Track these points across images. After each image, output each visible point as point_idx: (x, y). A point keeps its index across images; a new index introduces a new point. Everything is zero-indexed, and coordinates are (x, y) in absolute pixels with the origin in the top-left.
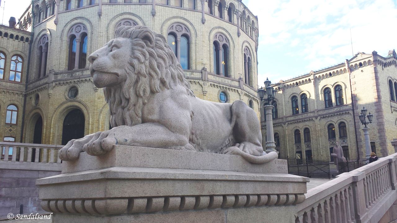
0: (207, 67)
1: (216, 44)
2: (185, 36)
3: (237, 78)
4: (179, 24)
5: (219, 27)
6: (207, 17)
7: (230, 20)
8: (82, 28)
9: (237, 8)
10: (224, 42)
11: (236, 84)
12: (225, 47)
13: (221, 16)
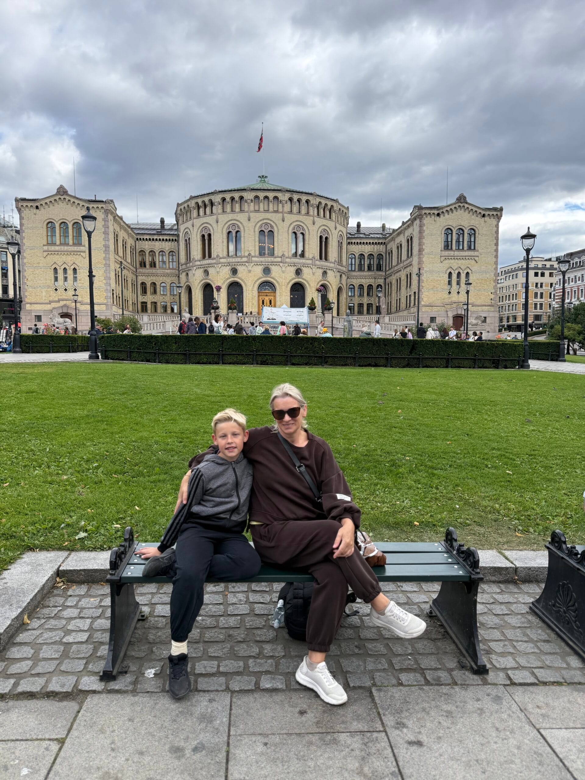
0: (316, 255)
1: (321, 237)
2: (302, 234)
3: (333, 261)
4: (299, 226)
5: (324, 225)
6: (316, 219)
7: (330, 218)
9: (335, 208)
10: (326, 235)
11: (332, 265)
12: (326, 238)
13: (324, 216)
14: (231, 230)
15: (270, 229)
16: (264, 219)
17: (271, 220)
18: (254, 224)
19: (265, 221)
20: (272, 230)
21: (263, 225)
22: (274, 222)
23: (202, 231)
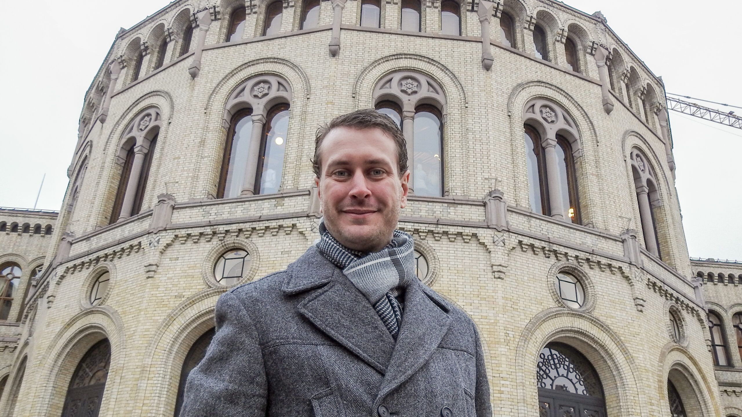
8: (275, 86)
14: (246, 97)
15: (424, 92)
16: (398, 56)
17: (431, 61)
18: (354, 70)
19: (403, 63)
20: (440, 98)
21: (397, 77)
22: (444, 68)
23: (128, 127)
